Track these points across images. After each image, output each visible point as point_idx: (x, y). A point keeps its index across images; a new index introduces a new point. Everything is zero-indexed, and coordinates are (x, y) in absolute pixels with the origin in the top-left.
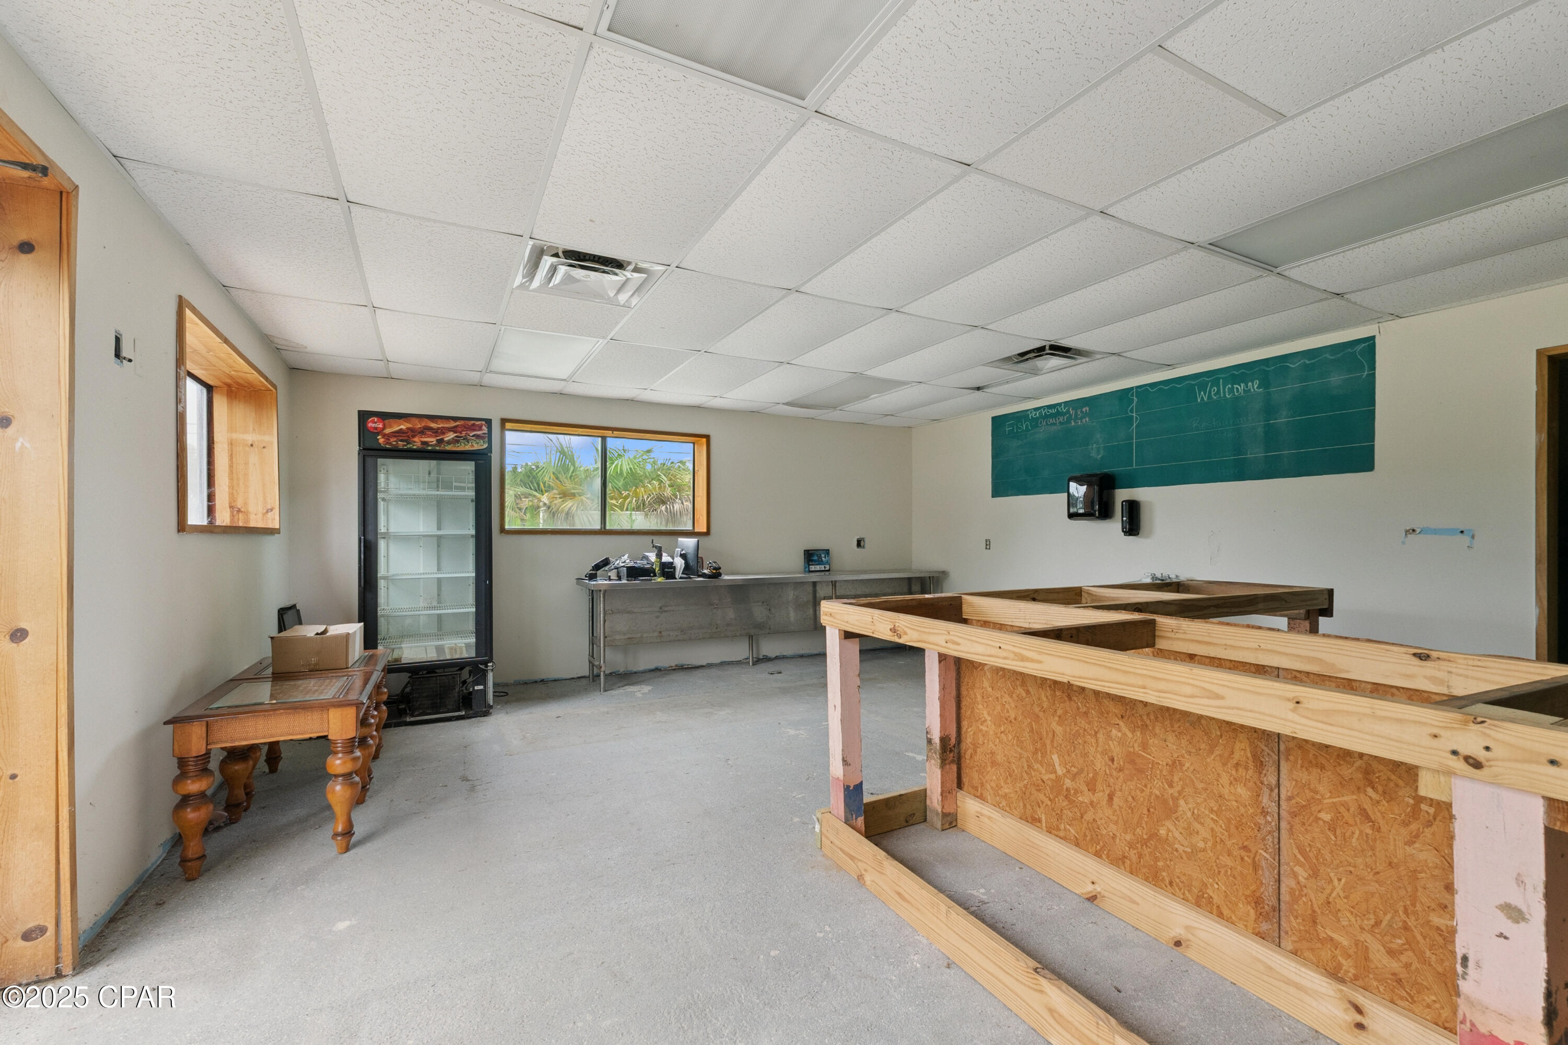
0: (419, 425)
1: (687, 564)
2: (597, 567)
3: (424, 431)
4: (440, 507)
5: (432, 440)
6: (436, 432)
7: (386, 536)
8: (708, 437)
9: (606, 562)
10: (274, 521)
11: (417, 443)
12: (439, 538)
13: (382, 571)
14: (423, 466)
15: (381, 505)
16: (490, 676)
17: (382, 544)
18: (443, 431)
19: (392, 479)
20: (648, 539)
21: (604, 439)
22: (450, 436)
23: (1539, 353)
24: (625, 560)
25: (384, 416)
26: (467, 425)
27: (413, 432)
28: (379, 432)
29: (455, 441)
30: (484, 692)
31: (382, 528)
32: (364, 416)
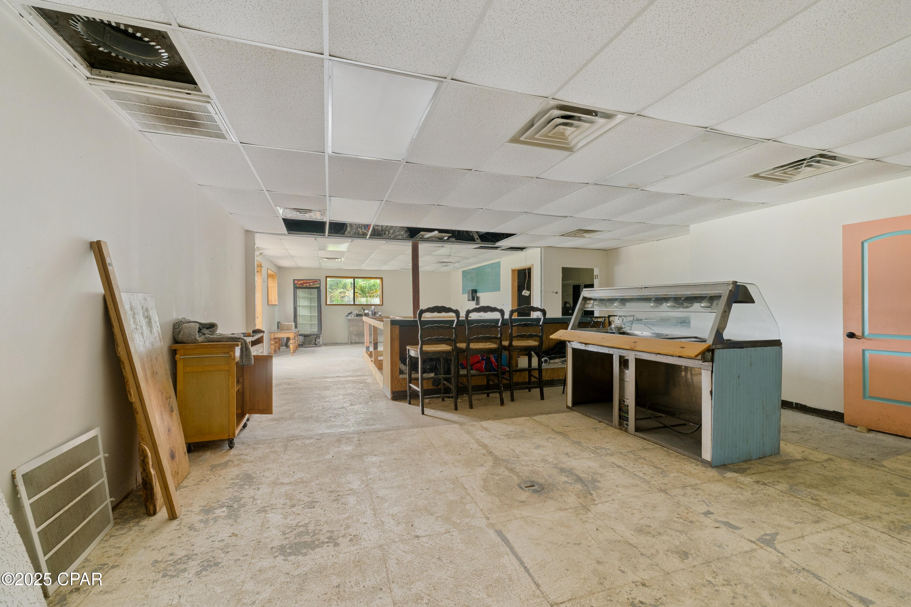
0: (305, 282)
1: (372, 313)
2: (349, 314)
3: (306, 283)
4: (311, 300)
5: (308, 285)
6: (309, 283)
7: (299, 306)
8: (382, 278)
9: (352, 313)
10: (277, 303)
11: (305, 285)
12: (311, 298)
13: (298, 314)
14: (307, 290)
15: (298, 299)
16: (321, 338)
17: (298, 308)
18: (310, 283)
19: (300, 293)
20: (361, 307)
21: (354, 280)
22: (312, 284)
23: (513, 271)
24: (357, 312)
25: (298, 280)
26: (315, 281)
27: (304, 283)
28: (297, 283)
29: (313, 285)
30: (320, 341)
31: (298, 304)
32: (294, 280)
